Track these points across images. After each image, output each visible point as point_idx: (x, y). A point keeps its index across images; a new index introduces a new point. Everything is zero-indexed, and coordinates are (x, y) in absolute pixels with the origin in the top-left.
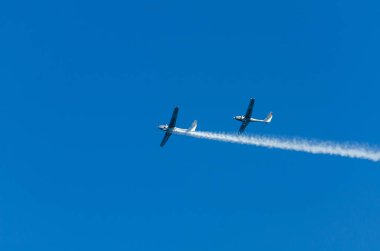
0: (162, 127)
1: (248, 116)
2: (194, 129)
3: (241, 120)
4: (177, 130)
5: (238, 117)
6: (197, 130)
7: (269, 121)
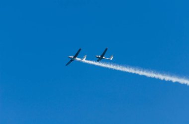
0: (71, 57)
1: (102, 56)
2: (85, 59)
3: (98, 58)
4: (77, 59)
5: (98, 56)
7: (111, 59)
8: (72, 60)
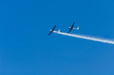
0: (50, 30)
1: (72, 27)
2: (59, 31)
4: (54, 31)
5: (69, 28)
6: (60, 32)
7: (78, 29)
8: (51, 32)
